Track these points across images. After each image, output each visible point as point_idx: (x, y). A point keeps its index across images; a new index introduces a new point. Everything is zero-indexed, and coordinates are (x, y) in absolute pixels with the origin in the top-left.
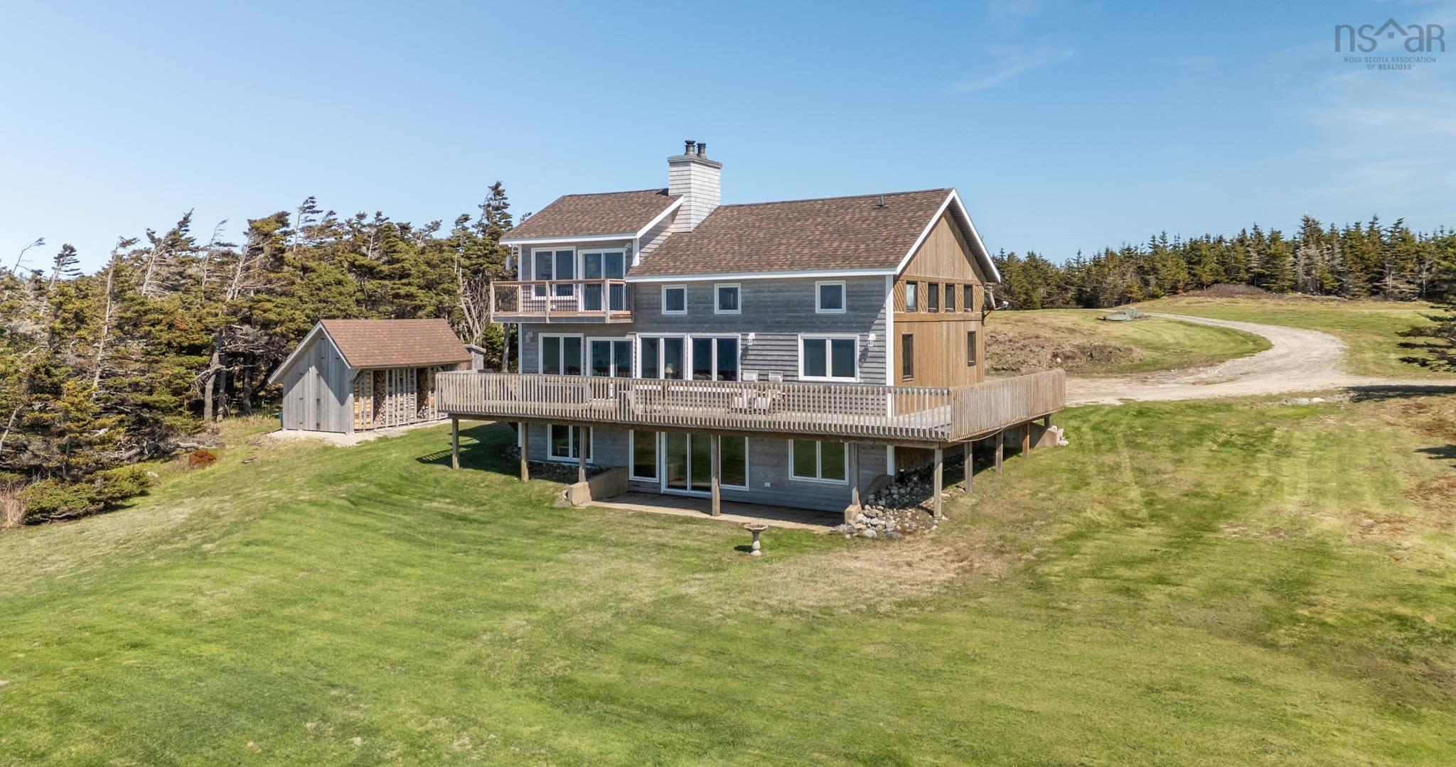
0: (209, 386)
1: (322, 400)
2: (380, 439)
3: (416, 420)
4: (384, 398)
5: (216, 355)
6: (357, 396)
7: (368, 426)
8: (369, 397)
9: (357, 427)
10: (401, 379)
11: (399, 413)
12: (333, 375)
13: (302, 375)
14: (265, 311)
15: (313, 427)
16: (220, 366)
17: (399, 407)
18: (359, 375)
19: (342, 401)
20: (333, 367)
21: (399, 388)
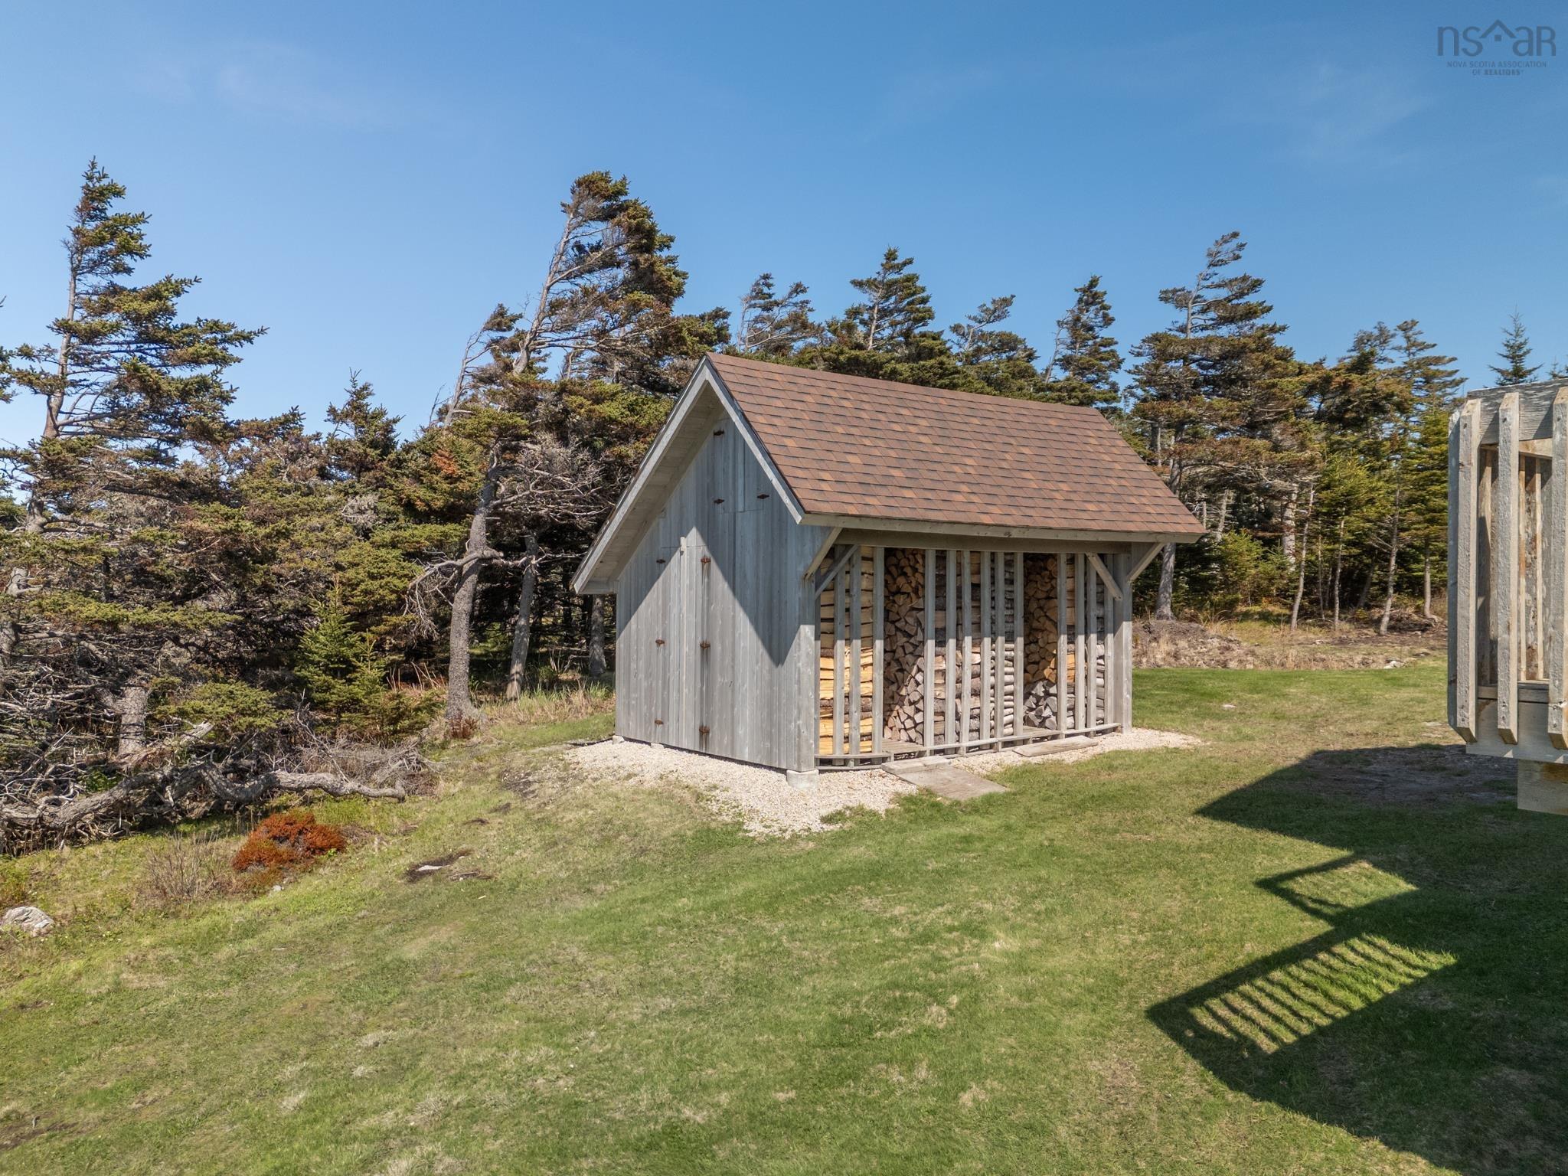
0: (462, 605)
1: (717, 648)
2: (909, 803)
3: (1023, 731)
4: (918, 651)
5: (478, 522)
6: (828, 634)
7: (865, 749)
8: (868, 643)
9: (826, 750)
10: (976, 587)
11: (968, 703)
12: (748, 560)
13: (663, 562)
14: (598, 399)
15: (690, 740)
16: (489, 552)
17: (968, 683)
18: (832, 554)
19: (777, 649)
20: (748, 527)
21: (968, 617)
